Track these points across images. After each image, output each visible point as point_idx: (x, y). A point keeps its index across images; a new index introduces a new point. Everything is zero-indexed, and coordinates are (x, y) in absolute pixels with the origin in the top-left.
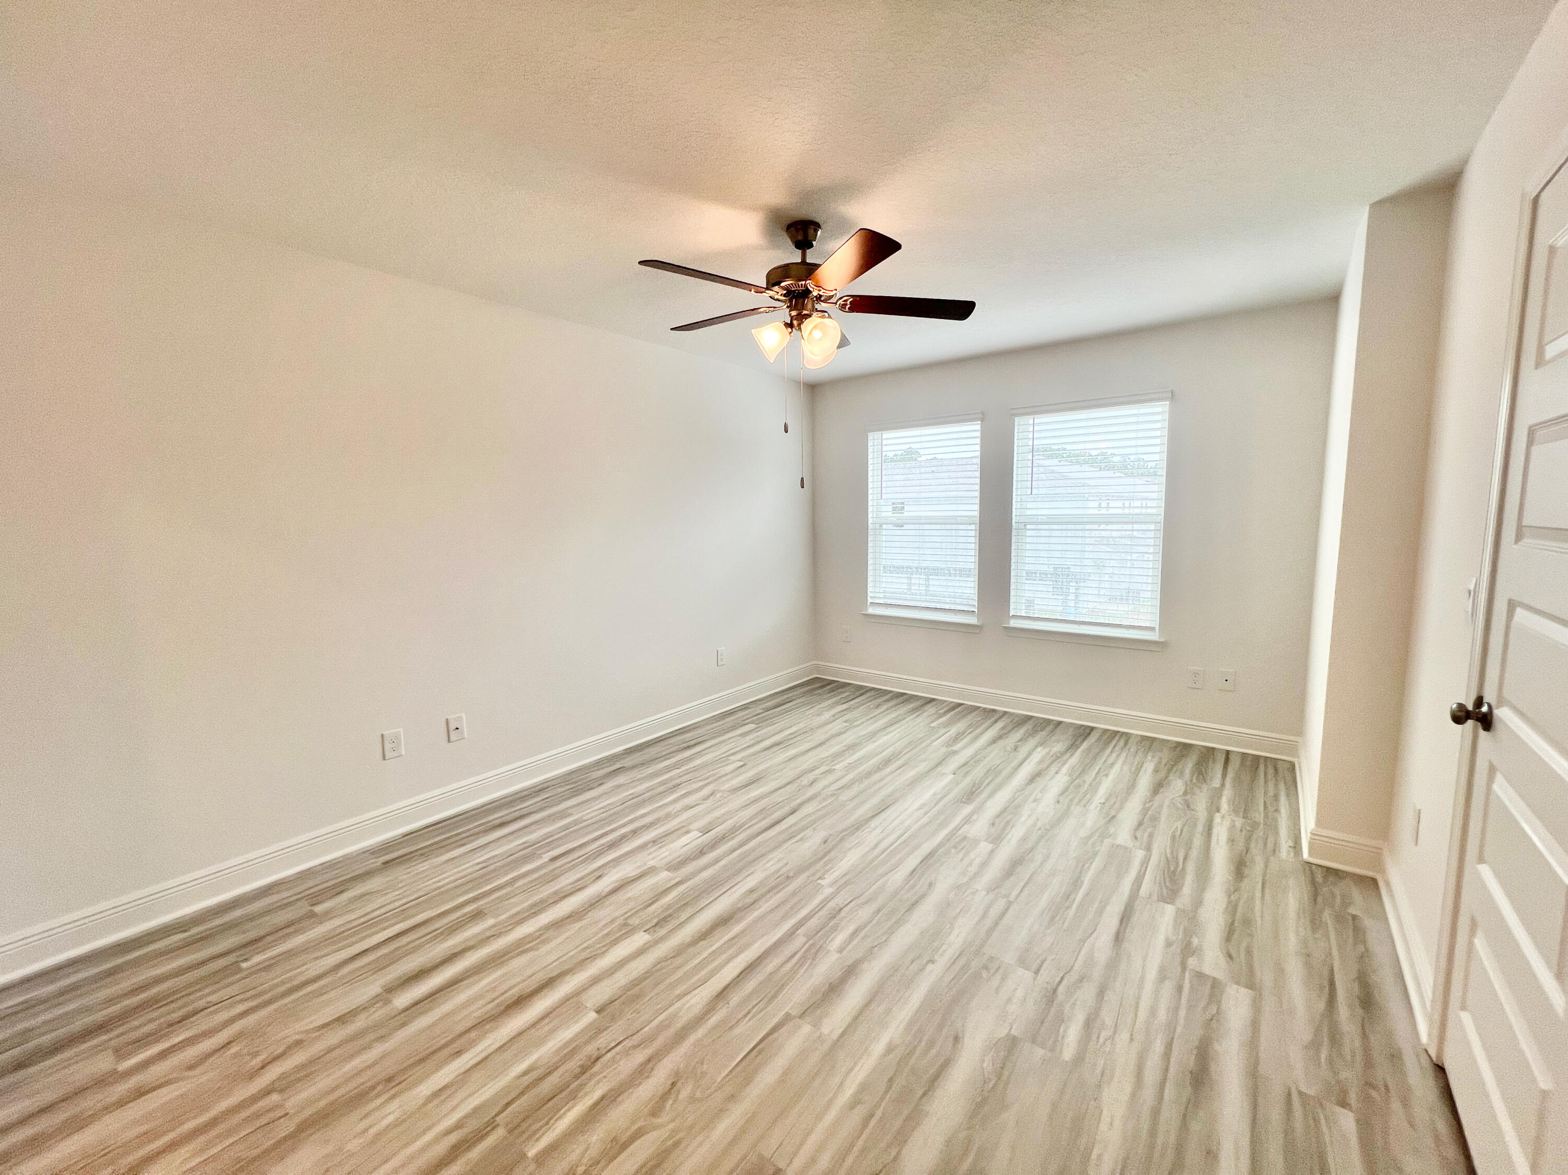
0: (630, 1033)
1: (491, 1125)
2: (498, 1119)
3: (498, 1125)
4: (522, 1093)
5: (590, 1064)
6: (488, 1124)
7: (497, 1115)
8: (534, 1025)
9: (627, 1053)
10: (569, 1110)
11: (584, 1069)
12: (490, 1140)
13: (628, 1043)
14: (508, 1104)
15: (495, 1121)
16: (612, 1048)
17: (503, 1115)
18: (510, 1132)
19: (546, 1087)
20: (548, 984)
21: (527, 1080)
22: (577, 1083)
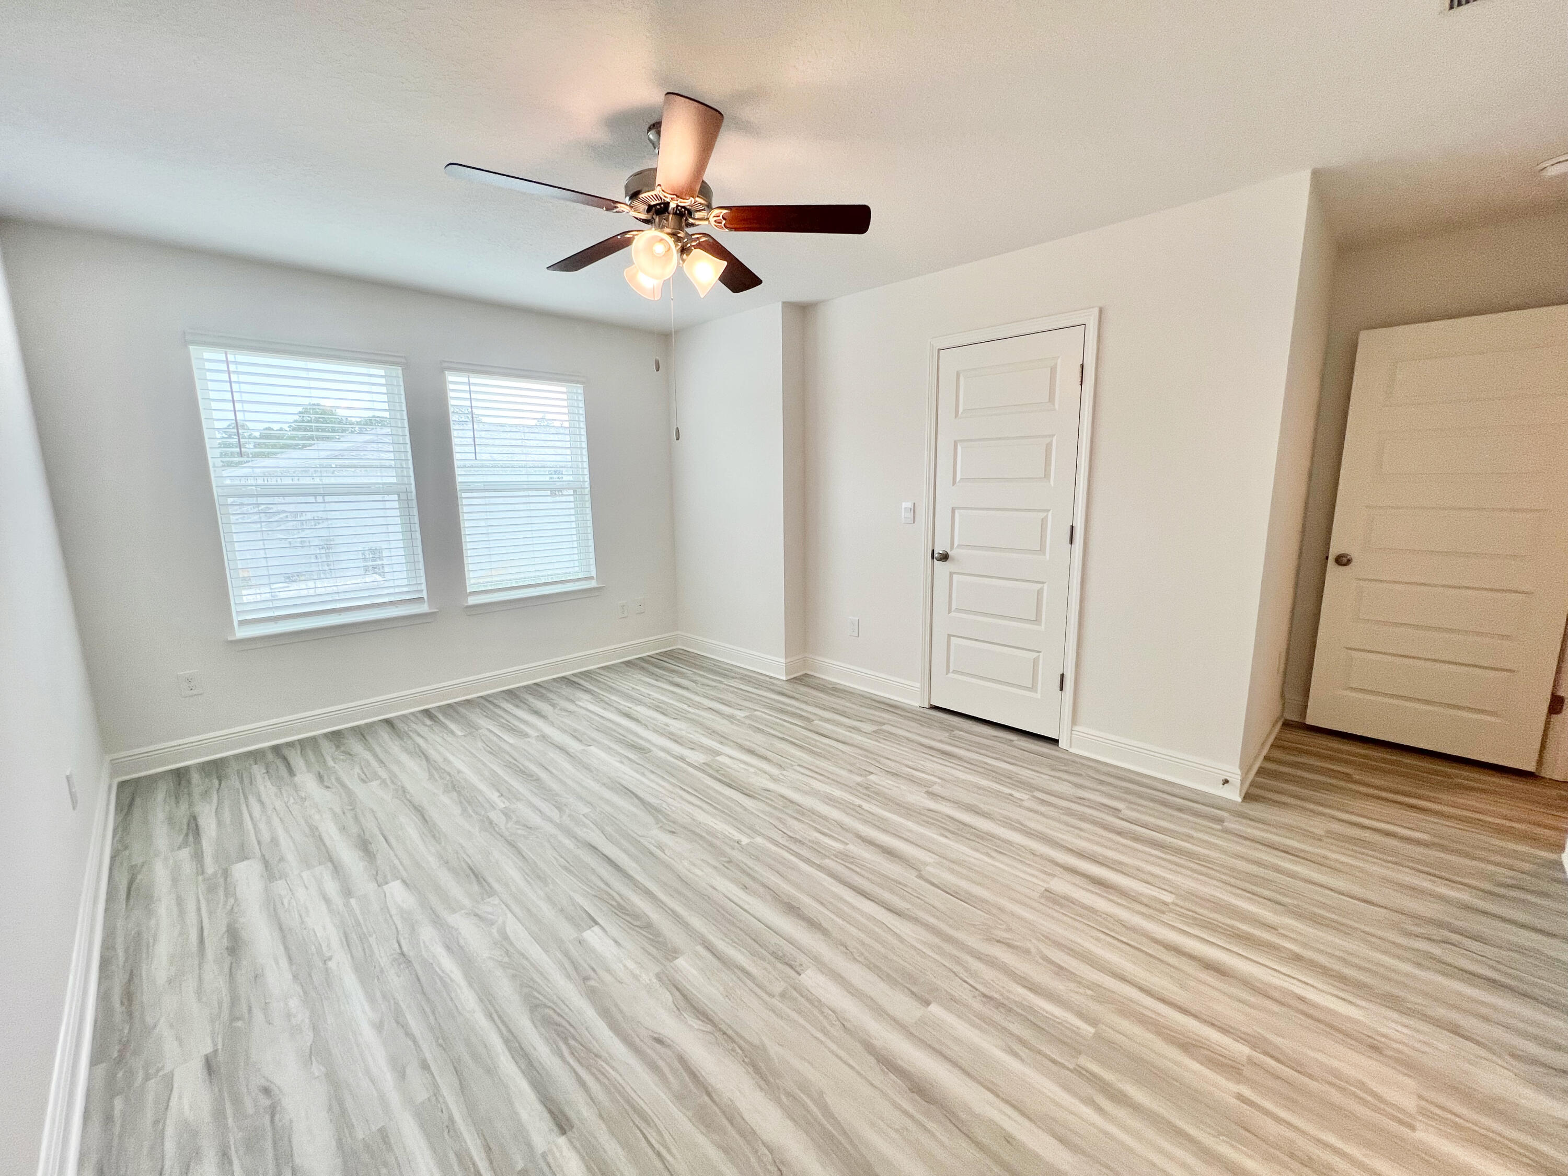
0: (952, 975)
1: (1080, 1072)
2: (1071, 1067)
3: (1077, 1065)
4: (1039, 1052)
5: (992, 1003)
6: (1080, 1075)
7: (1068, 1069)
8: (954, 1064)
9: (975, 975)
10: (1044, 1010)
11: (999, 1005)
12: (1094, 1067)
13: (964, 975)
14: (1054, 1062)
15: (1075, 1069)
16: (971, 985)
17: (1066, 1063)
18: (1080, 1053)
19: (1026, 1033)
20: (887, 1063)
21: (1023, 1052)
22: (1015, 1008)
